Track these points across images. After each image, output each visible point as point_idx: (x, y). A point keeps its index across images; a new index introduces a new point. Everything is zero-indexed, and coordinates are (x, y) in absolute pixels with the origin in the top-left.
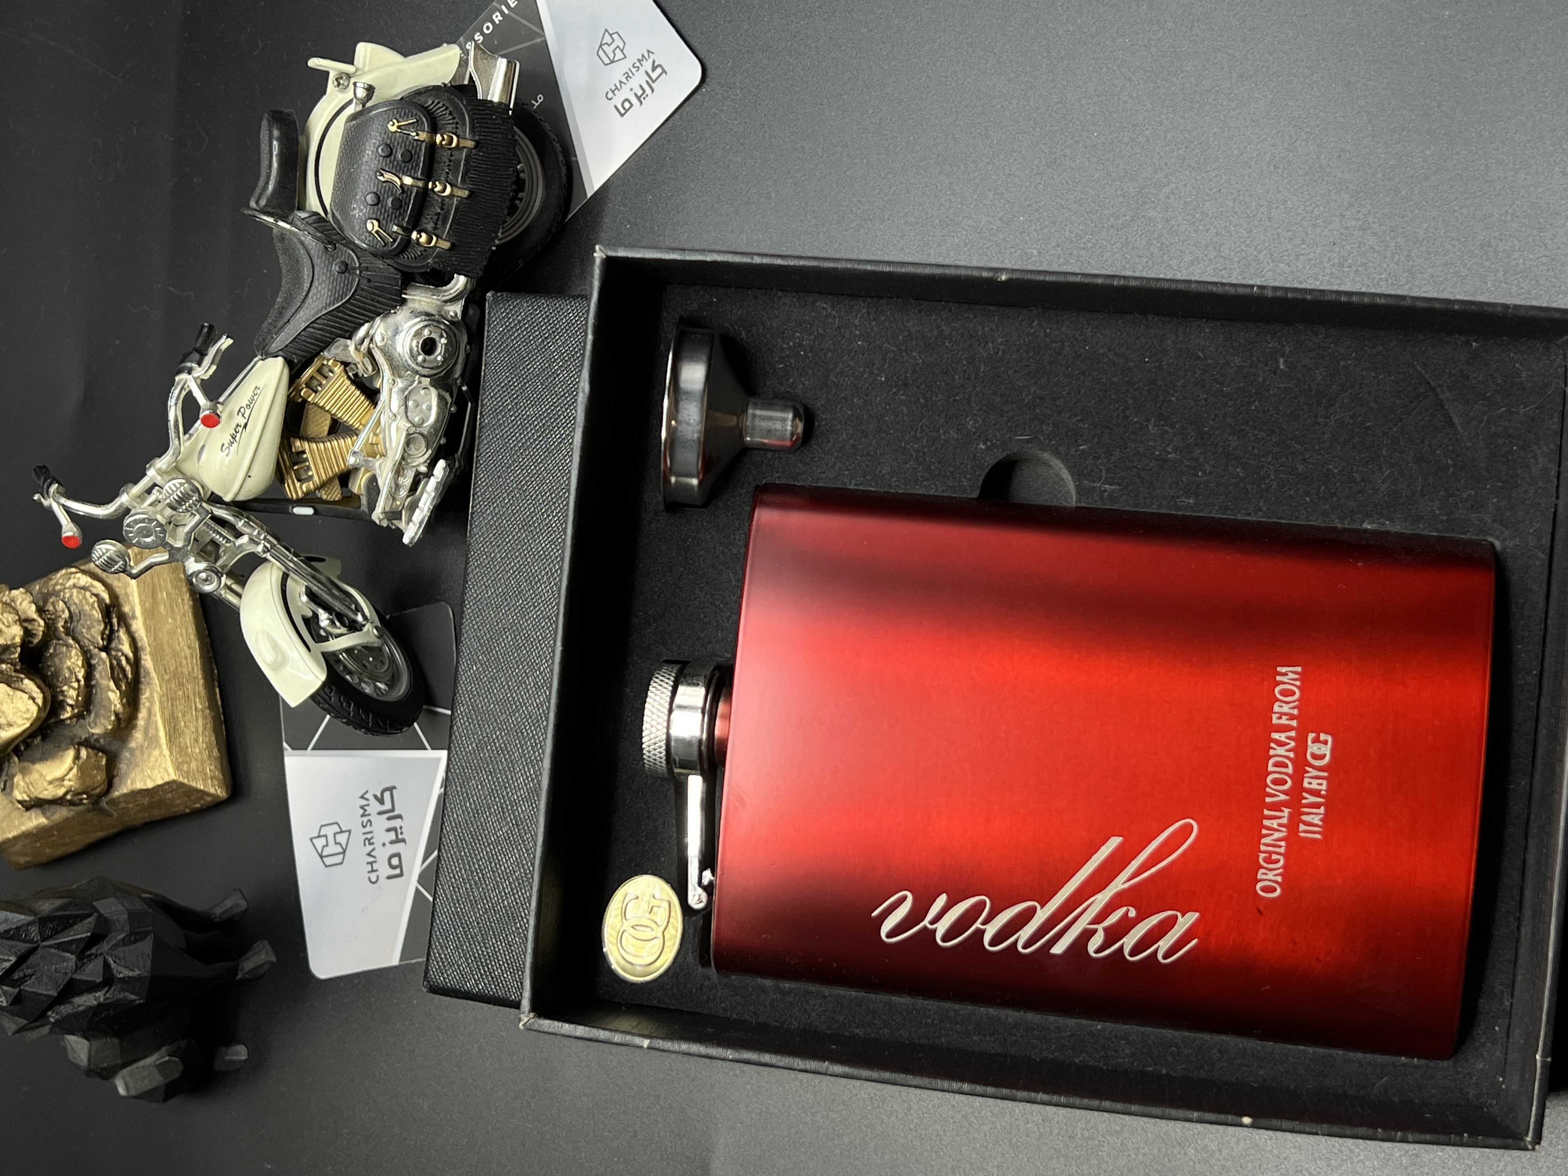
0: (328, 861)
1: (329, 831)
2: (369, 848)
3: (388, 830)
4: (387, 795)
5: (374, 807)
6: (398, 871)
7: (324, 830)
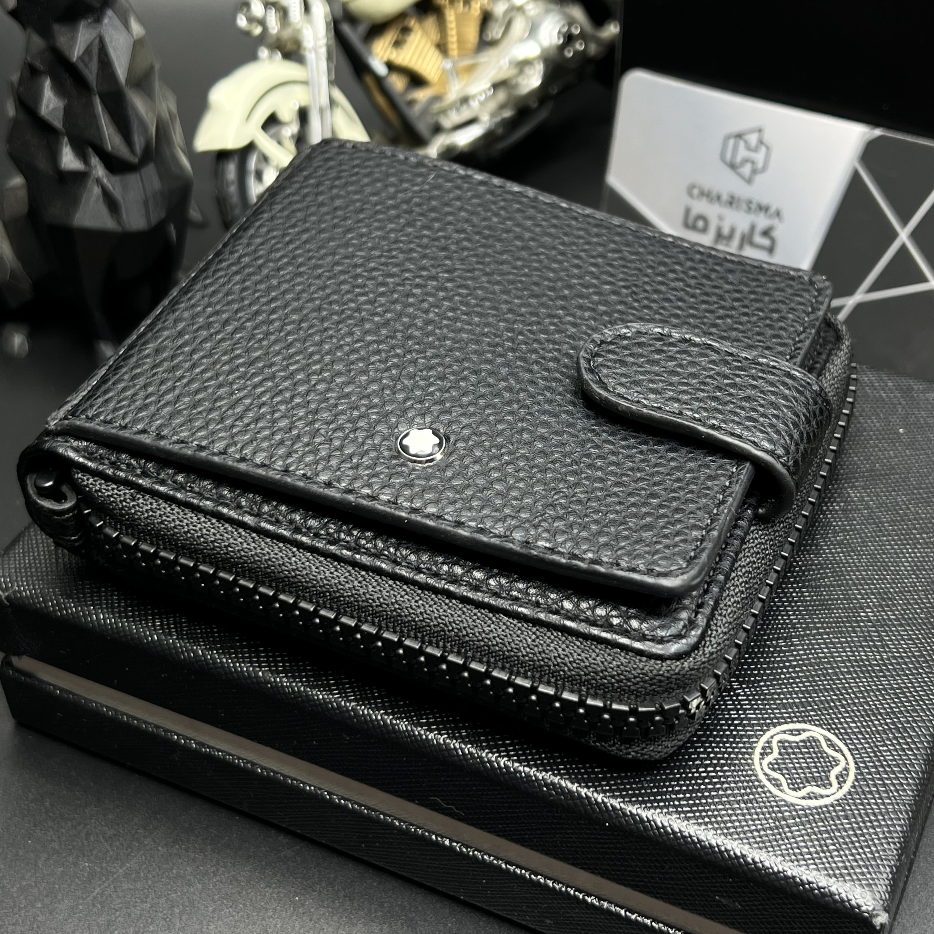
0: (731, 142)
1: (759, 157)
2: (725, 197)
3: (733, 231)
4: (766, 242)
5: (762, 222)
6: (690, 221)
7: (763, 149)
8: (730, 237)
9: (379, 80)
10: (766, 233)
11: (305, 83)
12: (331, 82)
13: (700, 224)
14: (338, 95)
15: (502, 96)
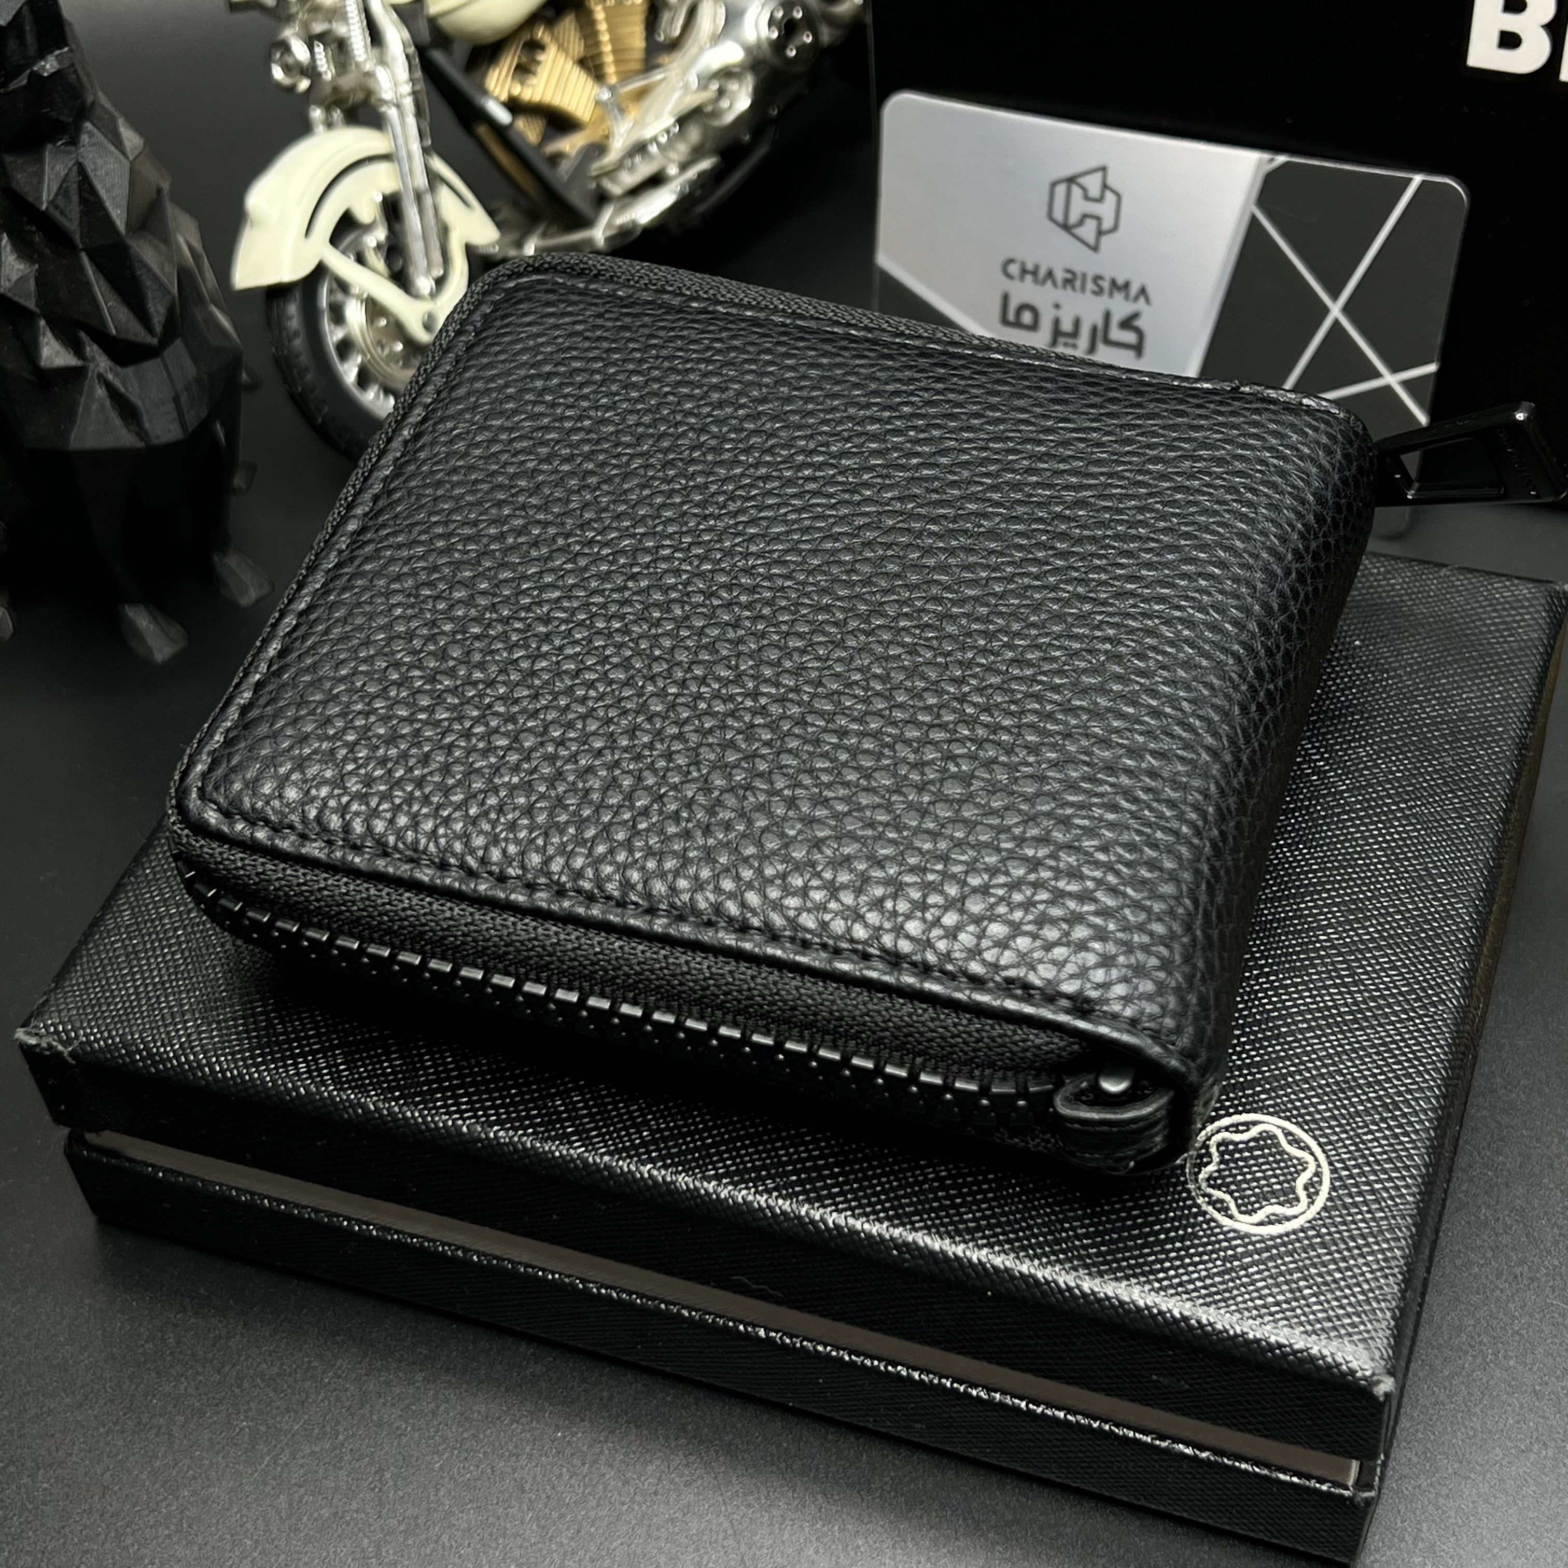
0: (1061, 190)
1: (1106, 210)
2: (1060, 276)
3: (1077, 323)
4: (1129, 337)
5: (1120, 308)
6: (1011, 317)
7: (1110, 197)
8: (1075, 334)
9: (500, 131)
10: (1127, 324)
11: (386, 157)
12: (425, 151)
13: (1027, 317)
14: (439, 166)
15: (694, 134)
